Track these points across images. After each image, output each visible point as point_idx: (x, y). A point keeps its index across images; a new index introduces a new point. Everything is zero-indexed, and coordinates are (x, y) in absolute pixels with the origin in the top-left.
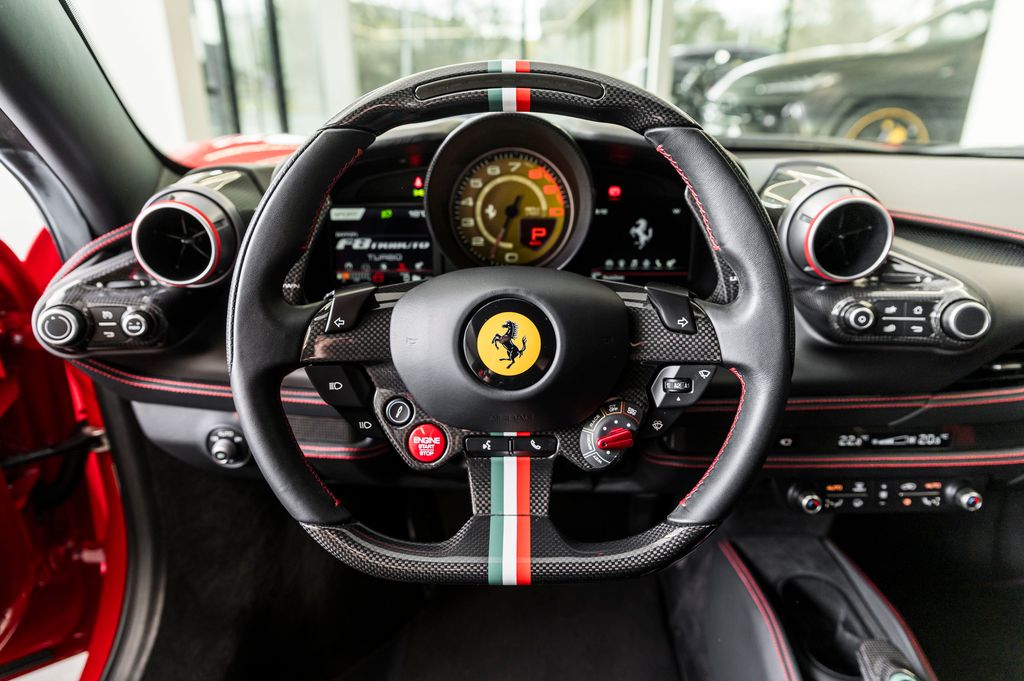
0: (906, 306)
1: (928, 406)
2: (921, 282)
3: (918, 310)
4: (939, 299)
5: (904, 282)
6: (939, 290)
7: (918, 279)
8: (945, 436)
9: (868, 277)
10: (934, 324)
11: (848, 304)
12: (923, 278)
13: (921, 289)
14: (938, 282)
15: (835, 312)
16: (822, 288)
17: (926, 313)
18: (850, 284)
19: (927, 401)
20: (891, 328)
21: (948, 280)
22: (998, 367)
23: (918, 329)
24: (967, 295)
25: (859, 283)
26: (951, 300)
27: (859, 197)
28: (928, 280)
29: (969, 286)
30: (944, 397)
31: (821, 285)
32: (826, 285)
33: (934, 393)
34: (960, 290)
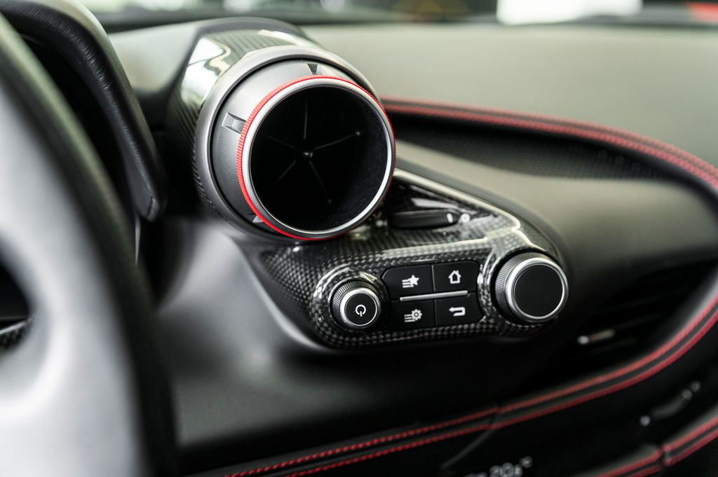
0: (434, 272)
1: (497, 425)
2: (455, 223)
3: (455, 277)
4: (486, 252)
5: (430, 227)
6: (482, 236)
7: (450, 218)
8: (526, 462)
9: (369, 221)
10: (485, 299)
11: (337, 279)
12: (457, 216)
13: (457, 236)
14: (481, 221)
15: (318, 293)
16: (296, 249)
17: (469, 281)
18: (345, 236)
19: (492, 417)
20: (416, 315)
21: (495, 216)
22: (584, 340)
23: (460, 311)
24: (529, 243)
25: (359, 233)
26: (503, 255)
27: (328, 76)
28: (465, 218)
29: (530, 225)
30: (517, 406)
31: (295, 246)
32: (301, 245)
33: (502, 401)
34: (517, 233)
